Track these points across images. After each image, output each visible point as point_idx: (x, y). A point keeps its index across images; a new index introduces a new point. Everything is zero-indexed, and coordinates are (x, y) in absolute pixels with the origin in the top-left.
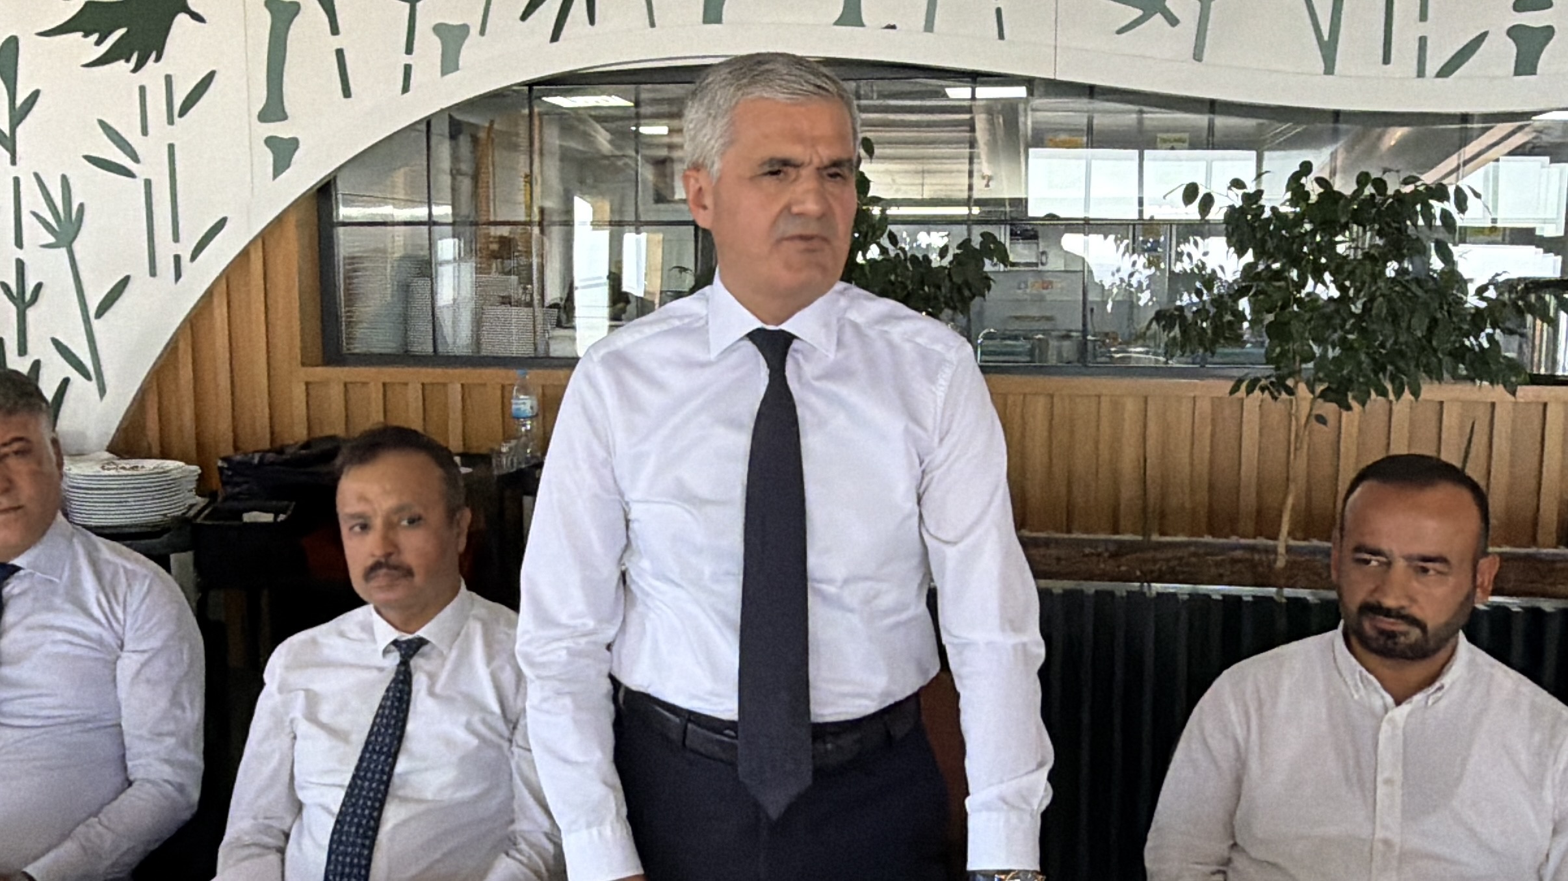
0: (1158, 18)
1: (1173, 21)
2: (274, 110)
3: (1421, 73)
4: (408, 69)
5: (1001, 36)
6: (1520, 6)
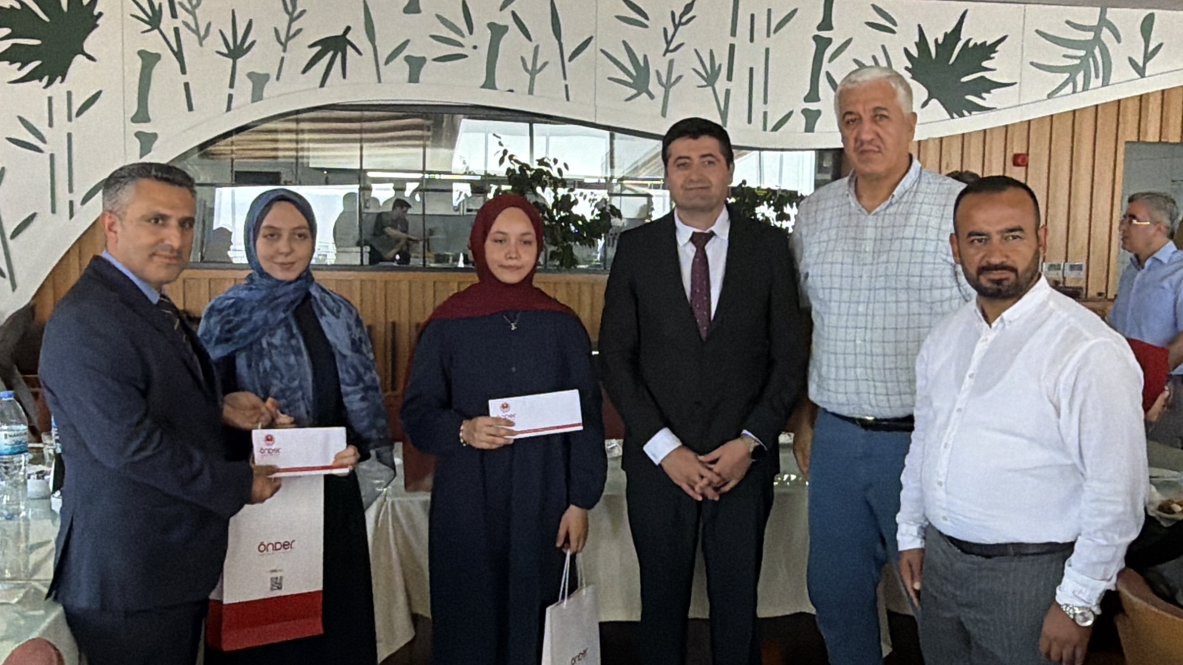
0: (644, 95)
1: (652, 97)
2: (142, 116)
3: (765, 129)
4: (230, 97)
5: (568, 99)
6: (807, 99)
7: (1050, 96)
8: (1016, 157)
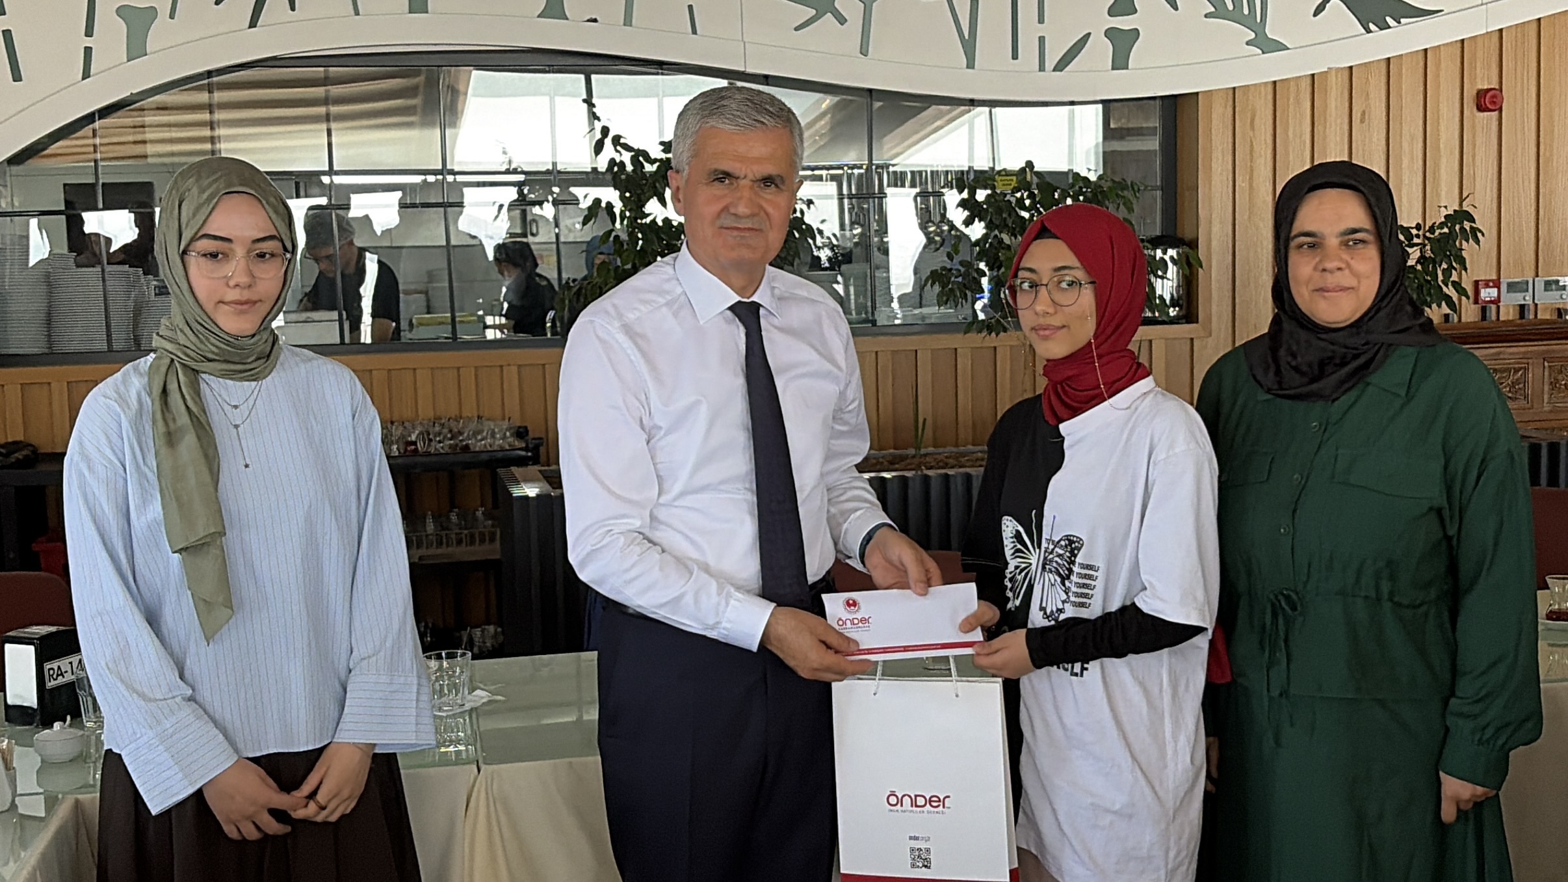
0: (828, 17)
1: (842, 20)
3: (1042, 68)
4: (88, 51)
5: (694, 32)
6: (1112, 12)
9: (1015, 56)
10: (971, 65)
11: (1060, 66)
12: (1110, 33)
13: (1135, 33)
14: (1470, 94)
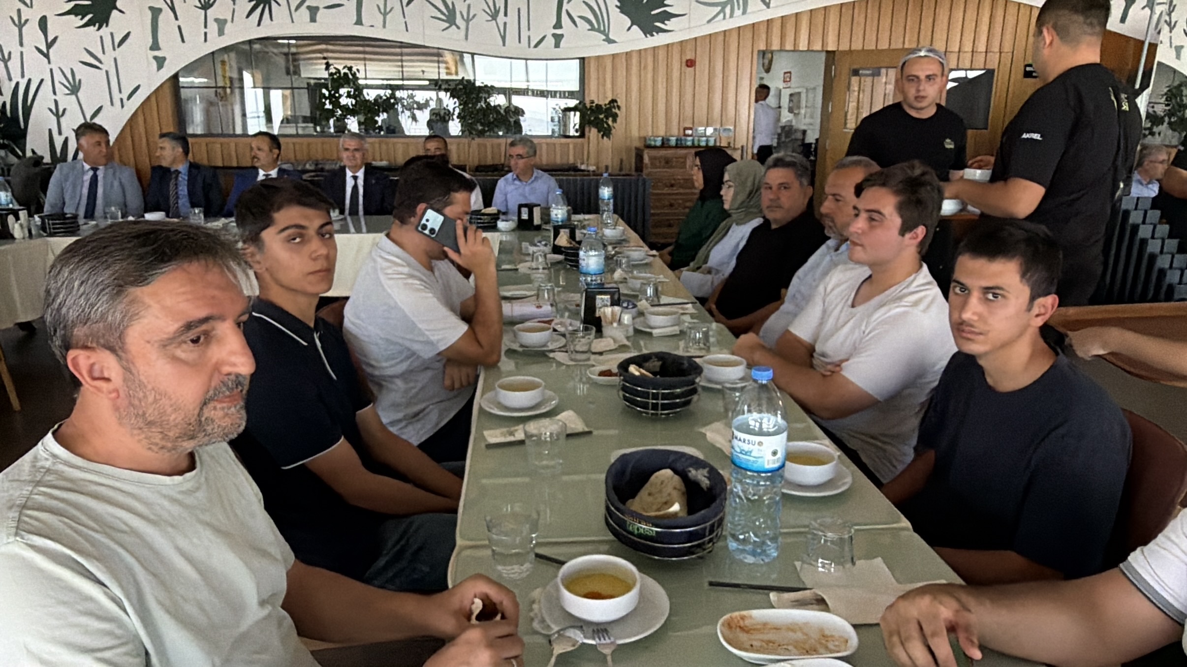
0: (454, 27)
1: (458, 28)
2: (155, 46)
3: (529, 46)
4: (206, 34)
5: (407, 30)
6: (555, 27)
7: (709, 21)
8: (687, 61)
9: (520, 42)
10: (504, 45)
11: (536, 46)
12: (554, 35)
13: (562, 36)
14: (684, 61)
